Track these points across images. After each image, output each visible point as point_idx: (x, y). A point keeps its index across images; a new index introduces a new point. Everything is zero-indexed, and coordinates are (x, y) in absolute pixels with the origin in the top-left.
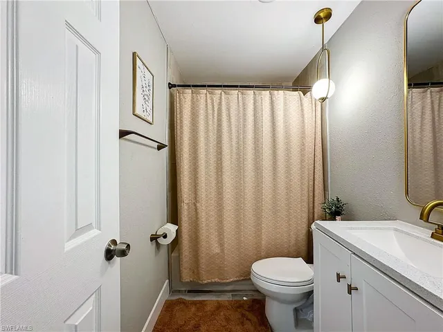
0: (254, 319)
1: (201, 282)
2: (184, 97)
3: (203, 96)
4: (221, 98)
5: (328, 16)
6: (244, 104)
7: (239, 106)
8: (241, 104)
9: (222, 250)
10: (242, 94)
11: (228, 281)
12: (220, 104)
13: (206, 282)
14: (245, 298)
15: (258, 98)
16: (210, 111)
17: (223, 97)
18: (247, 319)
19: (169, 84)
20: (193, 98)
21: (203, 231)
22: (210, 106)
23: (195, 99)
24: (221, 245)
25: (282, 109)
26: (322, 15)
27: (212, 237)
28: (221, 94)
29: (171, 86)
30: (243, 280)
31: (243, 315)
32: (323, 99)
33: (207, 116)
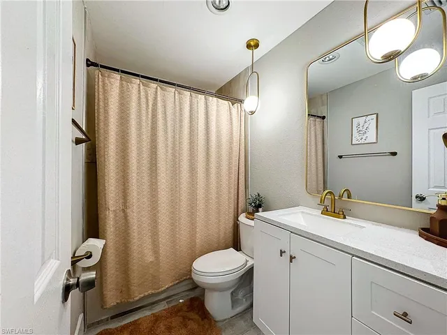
0: (196, 317)
1: (131, 300)
2: (110, 82)
3: (136, 86)
4: (156, 92)
5: (257, 46)
6: (181, 104)
7: (175, 105)
8: (177, 103)
9: (157, 258)
10: (179, 93)
11: (163, 289)
12: (155, 99)
13: (137, 298)
14: (181, 301)
15: (195, 100)
16: (144, 106)
17: (159, 93)
18: (189, 319)
19: (88, 60)
20: (121, 85)
21: (135, 241)
22: (143, 100)
23: (125, 88)
24: (156, 252)
25: (215, 115)
26: (252, 43)
27: (145, 245)
28: (157, 88)
29: (89, 63)
30: (178, 283)
31: (184, 318)
32: (252, 113)
33: (139, 111)
